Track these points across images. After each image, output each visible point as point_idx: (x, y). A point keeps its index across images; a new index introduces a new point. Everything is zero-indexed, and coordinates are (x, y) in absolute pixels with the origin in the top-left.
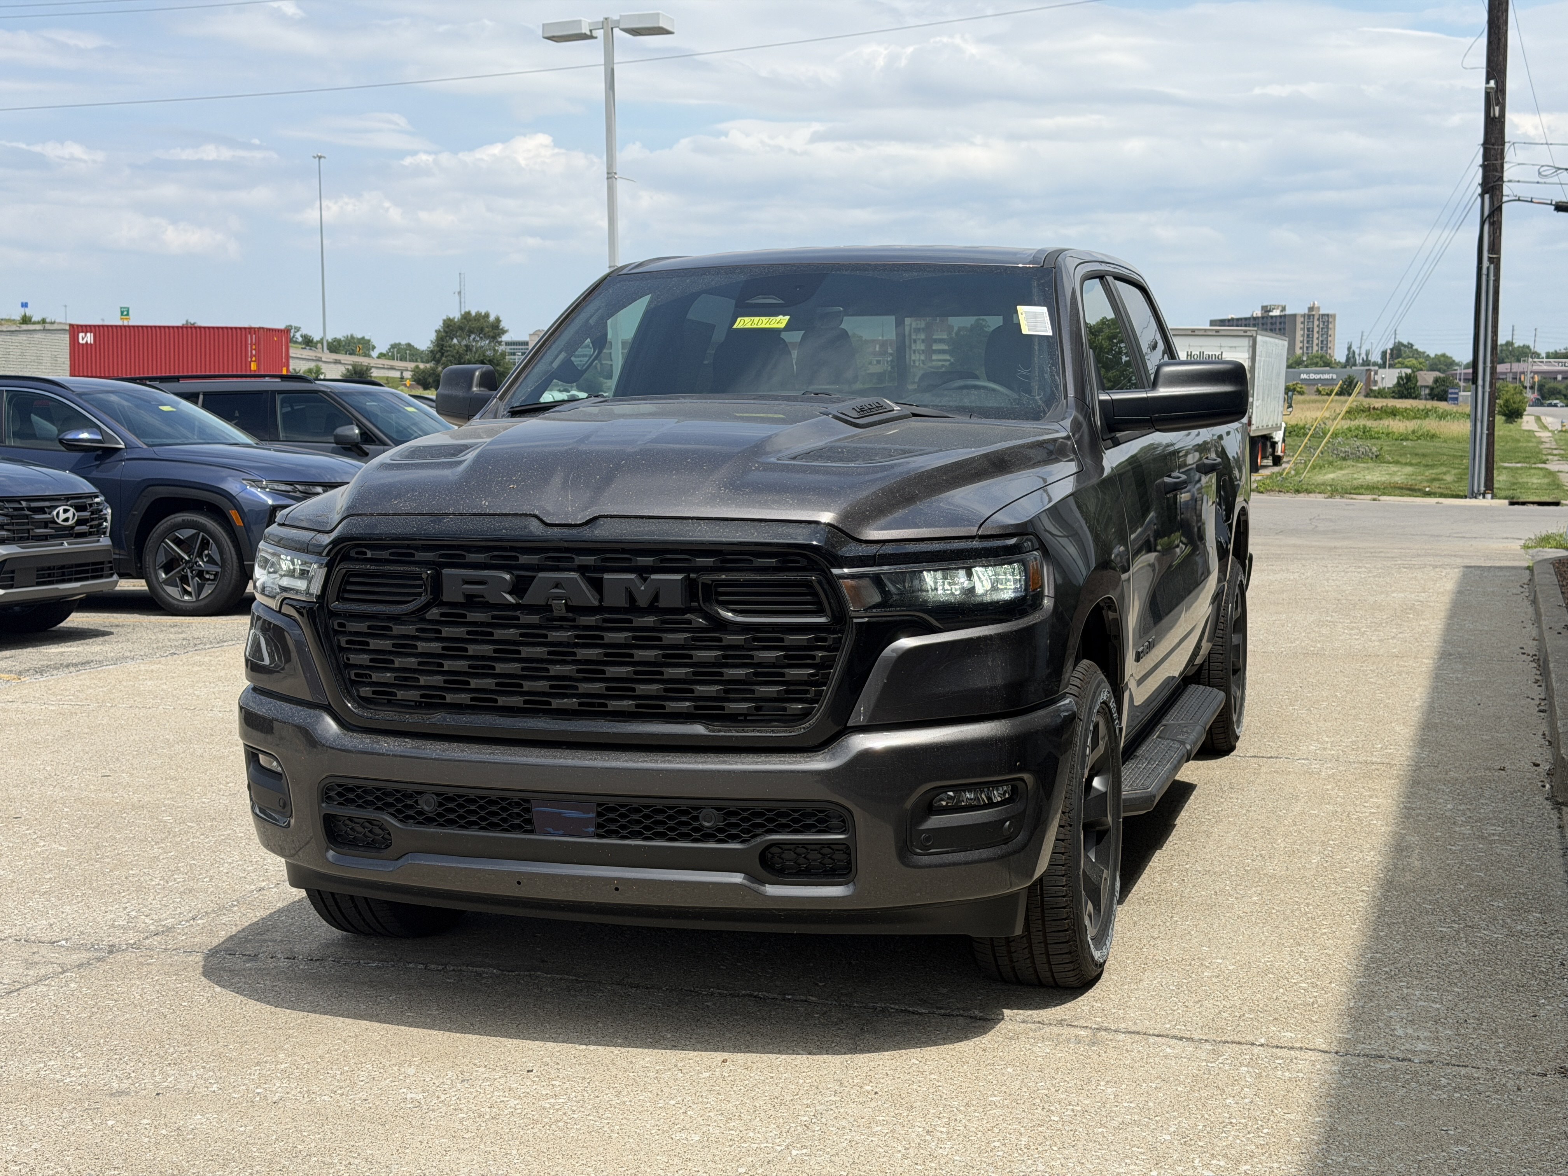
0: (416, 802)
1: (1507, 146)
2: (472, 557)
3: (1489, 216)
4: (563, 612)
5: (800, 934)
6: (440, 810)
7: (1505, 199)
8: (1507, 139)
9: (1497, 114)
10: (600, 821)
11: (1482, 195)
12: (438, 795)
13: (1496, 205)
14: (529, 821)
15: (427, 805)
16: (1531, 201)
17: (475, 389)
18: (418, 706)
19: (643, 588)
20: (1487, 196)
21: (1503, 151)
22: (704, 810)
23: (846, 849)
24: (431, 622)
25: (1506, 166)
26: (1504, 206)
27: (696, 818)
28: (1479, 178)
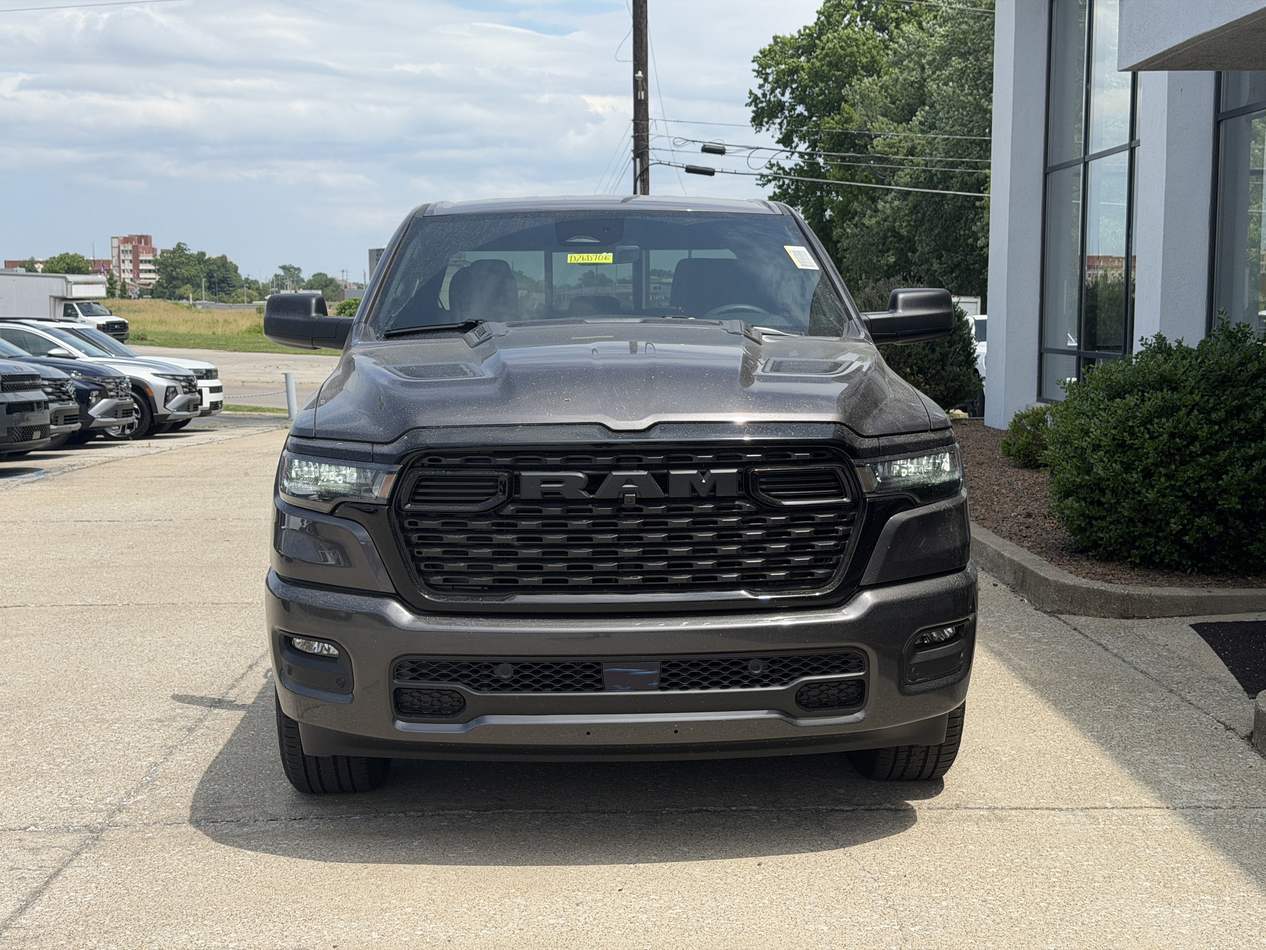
0: (492, 672)
1: (650, 121)
2: (551, 460)
3: (640, 175)
4: (634, 504)
5: (796, 756)
6: (517, 677)
7: (650, 162)
8: (650, 117)
9: (643, 97)
10: (664, 675)
11: (634, 159)
12: (514, 664)
13: (645, 167)
14: (600, 681)
15: (505, 674)
16: (669, 165)
17: (314, 314)
18: (490, 589)
19: (704, 481)
20: (638, 160)
21: (647, 125)
22: (752, 661)
23: (861, 684)
24: (507, 517)
25: (650, 137)
26: (650, 167)
27: (745, 668)
28: (631, 146)
